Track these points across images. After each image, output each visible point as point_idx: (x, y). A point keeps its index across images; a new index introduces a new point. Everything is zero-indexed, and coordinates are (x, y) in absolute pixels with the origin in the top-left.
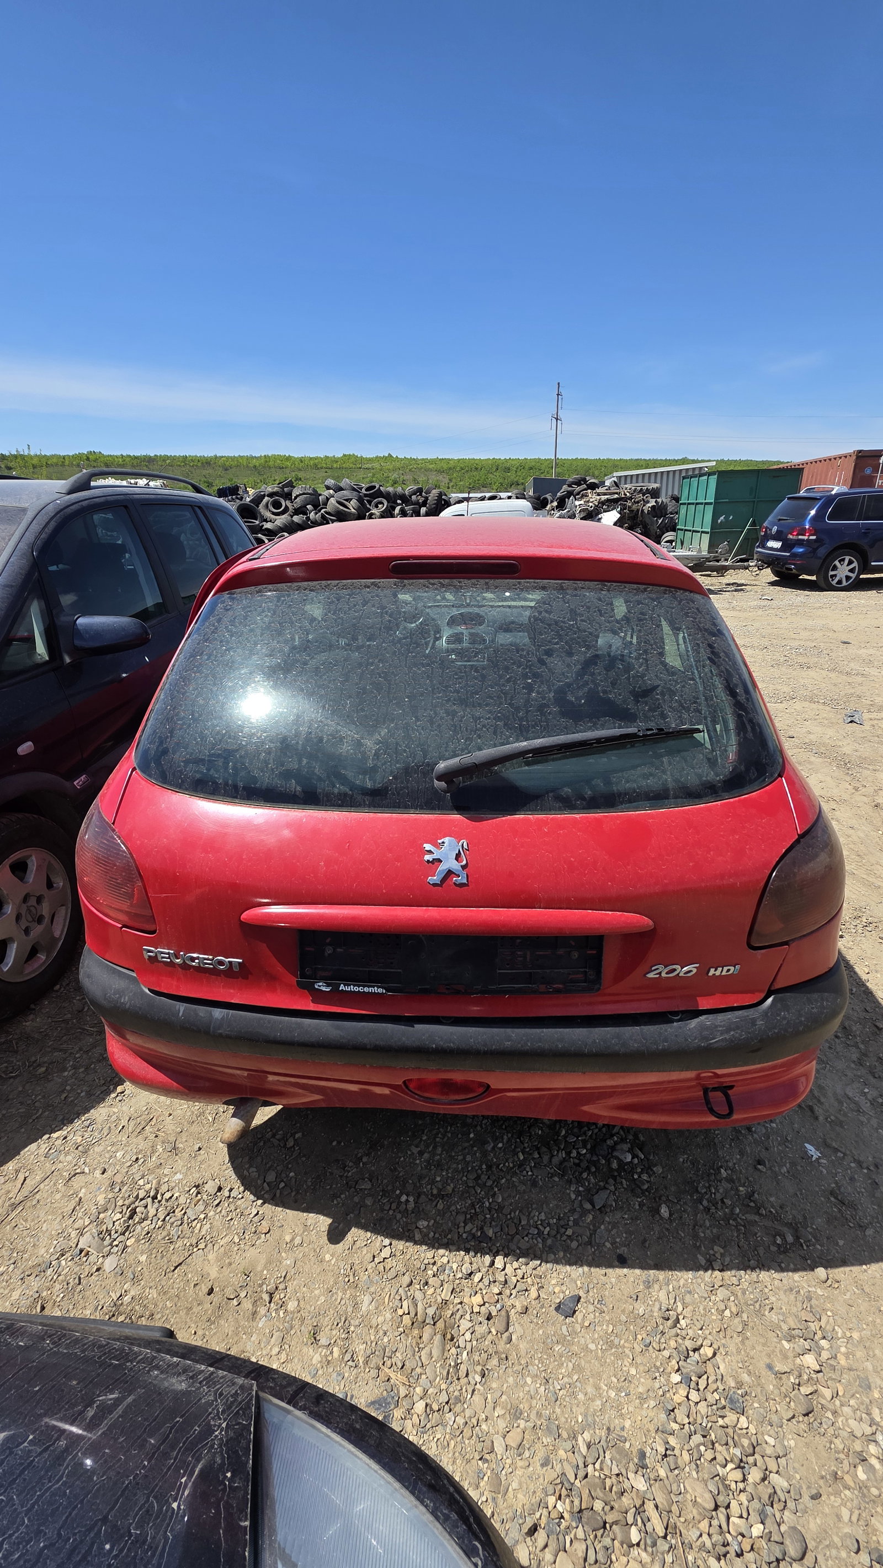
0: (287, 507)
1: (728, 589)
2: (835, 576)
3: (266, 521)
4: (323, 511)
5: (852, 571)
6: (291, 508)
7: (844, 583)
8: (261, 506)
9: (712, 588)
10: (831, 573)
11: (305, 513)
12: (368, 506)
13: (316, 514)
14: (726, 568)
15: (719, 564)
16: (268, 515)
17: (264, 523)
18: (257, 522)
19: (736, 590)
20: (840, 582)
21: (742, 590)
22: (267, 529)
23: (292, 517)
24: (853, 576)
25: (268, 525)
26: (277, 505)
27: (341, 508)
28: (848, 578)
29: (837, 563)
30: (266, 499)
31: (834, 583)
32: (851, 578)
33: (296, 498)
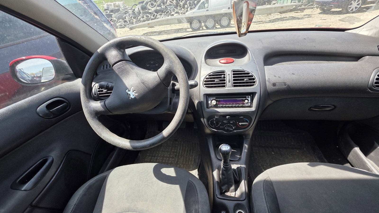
0: (155, 5)
1: (305, 17)
2: (350, 7)
3: (149, 10)
4: (166, 5)
5: (358, 5)
6: (156, 5)
7: (354, 10)
8: (148, 5)
9: (299, 17)
10: (349, 6)
11: (160, 6)
12: (179, 2)
13: (164, 6)
14: (304, 9)
15: (301, 7)
16: (150, 8)
17: (149, 11)
18: (147, 10)
19: (308, 17)
20: (352, 10)
21: (310, 17)
22: (150, 12)
23: (157, 8)
24: (358, 6)
25: (150, 11)
26: (152, 4)
27: (171, 3)
28: (356, 8)
29: (353, 2)
30: (149, 3)
31: (349, 10)
32: (357, 7)
33: (158, 2)
